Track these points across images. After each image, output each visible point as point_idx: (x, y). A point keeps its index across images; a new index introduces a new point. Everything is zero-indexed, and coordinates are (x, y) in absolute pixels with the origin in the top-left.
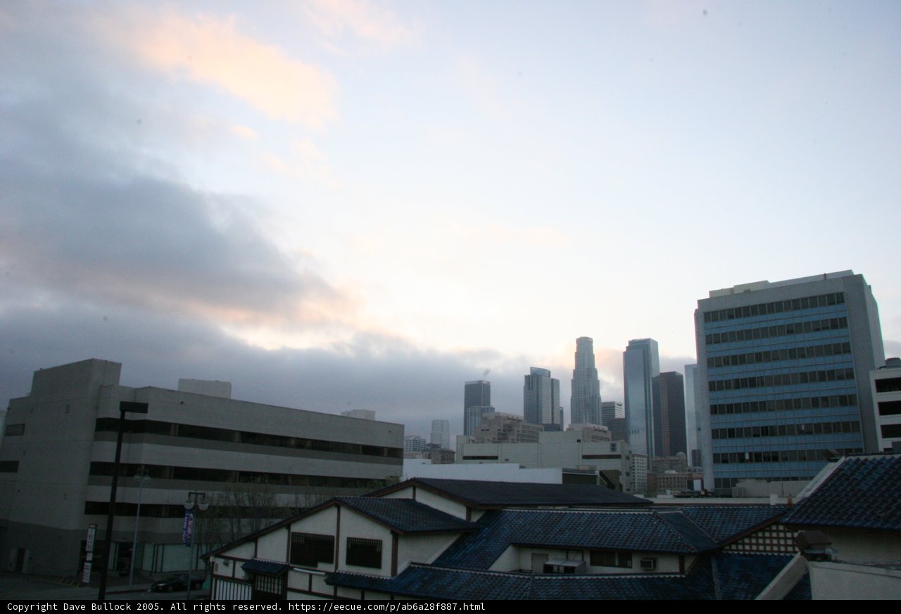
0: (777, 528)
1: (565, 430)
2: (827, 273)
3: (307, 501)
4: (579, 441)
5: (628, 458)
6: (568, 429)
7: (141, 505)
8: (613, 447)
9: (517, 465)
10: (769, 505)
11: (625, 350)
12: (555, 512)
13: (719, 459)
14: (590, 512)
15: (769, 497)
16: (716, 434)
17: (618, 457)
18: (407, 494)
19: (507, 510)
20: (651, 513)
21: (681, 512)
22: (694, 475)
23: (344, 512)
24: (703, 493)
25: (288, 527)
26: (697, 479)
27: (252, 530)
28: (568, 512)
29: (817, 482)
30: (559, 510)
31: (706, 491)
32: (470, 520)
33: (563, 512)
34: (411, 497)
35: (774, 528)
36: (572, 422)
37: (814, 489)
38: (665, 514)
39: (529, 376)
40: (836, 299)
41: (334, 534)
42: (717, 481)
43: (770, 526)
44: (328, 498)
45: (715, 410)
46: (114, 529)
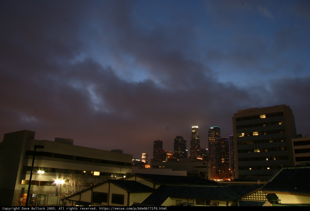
0: (260, 192)
1: (188, 157)
2: (277, 105)
3: (99, 181)
4: (193, 161)
5: (209, 167)
6: (189, 157)
7: (41, 181)
8: (204, 163)
9: (171, 170)
10: (257, 184)
11: (209, 130)
12: (184, 186)
13: (240, 168)
14: (196, 186)
15: (257, 181)
16: (240, 160)
17: (206, 167)
18: (133, 179)
19: (168, 185)
20: (217, 187)
21: (228, 186)
22: (232, 174)
23: (111, 184)
24: (235, 180)
25: (92, 190)
26: (233, 175)
27: (79, 190)
28: (189, 186)
29: (273, 177)
30: (186, 185)
31: (236, 179)
32: (155, 188)
33: (187, 186)
34: (135, 180)
35: (259, 192)
36: (190, 155)
37: (273, 179)
38: (222, 187)
39: (176, 139)
40: (280, 114)
41: (108, 192)
42: (240, 176)
43: (258, 191)
44: (106, 180)
45: (239, 151)
46: (30, 190)
